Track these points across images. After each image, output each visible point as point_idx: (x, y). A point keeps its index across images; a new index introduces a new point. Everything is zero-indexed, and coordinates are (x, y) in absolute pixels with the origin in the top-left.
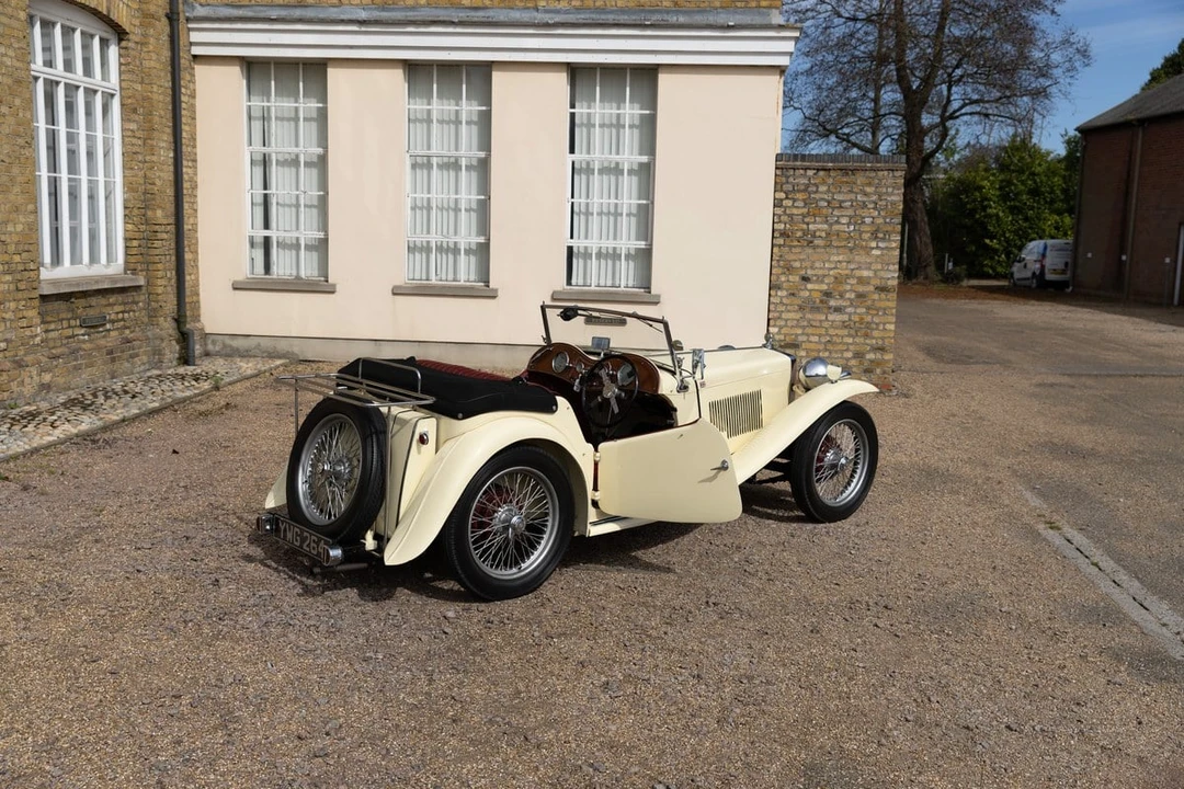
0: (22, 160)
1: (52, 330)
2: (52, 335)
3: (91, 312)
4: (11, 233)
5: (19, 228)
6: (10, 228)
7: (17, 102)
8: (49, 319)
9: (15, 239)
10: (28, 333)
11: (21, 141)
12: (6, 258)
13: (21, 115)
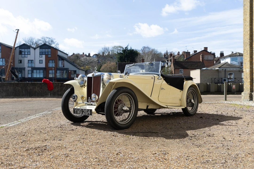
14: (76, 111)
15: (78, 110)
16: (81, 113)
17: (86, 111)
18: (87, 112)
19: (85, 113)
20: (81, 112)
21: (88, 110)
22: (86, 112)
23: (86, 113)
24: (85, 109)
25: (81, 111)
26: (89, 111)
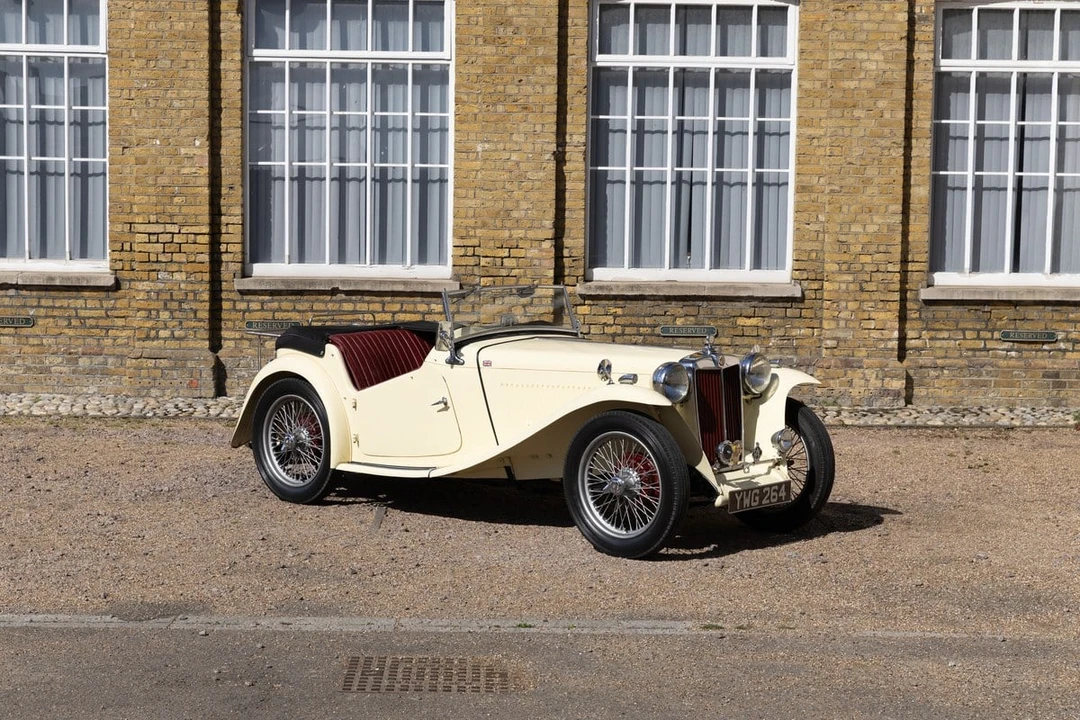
0: (884, 160)
1: (944, 339)
2: (938, 344)
3: (1027, 327)
4: (856, 234)
5: (871, 229)
6: (854, 229)
7: (881, 104)
8: (937, 326)
9: (865, 239)
10: (875, 334)
11: (883, 142)
12: (846, 257)
13: (887, 115)
14: (739, 499)
15: (747, 495)
16: (755, 501)
17: (774, 491)
18: (776, 494)
19: (769, 498)
20: (757, 498)
21: (780, 485)
22: (773, 494)
23: (774, 497)
24: (770, 486)
25: (756, 494)
26: (783, 487)
